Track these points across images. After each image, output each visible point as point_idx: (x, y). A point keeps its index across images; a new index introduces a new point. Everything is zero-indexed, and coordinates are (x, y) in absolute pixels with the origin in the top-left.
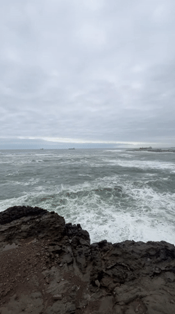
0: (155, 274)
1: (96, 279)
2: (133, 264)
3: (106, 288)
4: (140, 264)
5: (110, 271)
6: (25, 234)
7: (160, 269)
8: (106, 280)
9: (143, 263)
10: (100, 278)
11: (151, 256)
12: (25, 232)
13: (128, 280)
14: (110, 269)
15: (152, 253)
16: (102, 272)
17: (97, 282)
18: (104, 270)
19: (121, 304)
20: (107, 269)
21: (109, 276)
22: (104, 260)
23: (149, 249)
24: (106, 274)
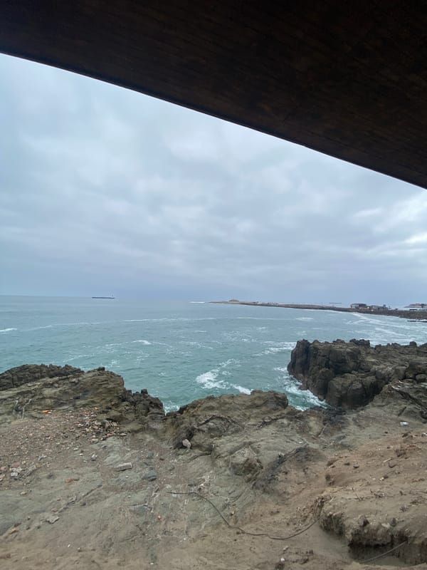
0: (265, 424)
1: (184, 439)
2: (235, 415)
3: (199, 446)
4: (245, 415)
5: (205, 426)
6: (49, 401)
7: (270, 418)
8: (198, 438)
9: (248, 414)
10: (190, 437)
11: (257, 407)
12: (50, 398)
13: (230, 433)
14: (204, 423)
15: (258, 402)
16: (193, 429)
17: (186, 442)
18: (195, 427)
19: (223, 455)
20: (199, 425)
21: (203, 431)
22: (194, 416)
23: (255, 399)
24: (199, 430)
